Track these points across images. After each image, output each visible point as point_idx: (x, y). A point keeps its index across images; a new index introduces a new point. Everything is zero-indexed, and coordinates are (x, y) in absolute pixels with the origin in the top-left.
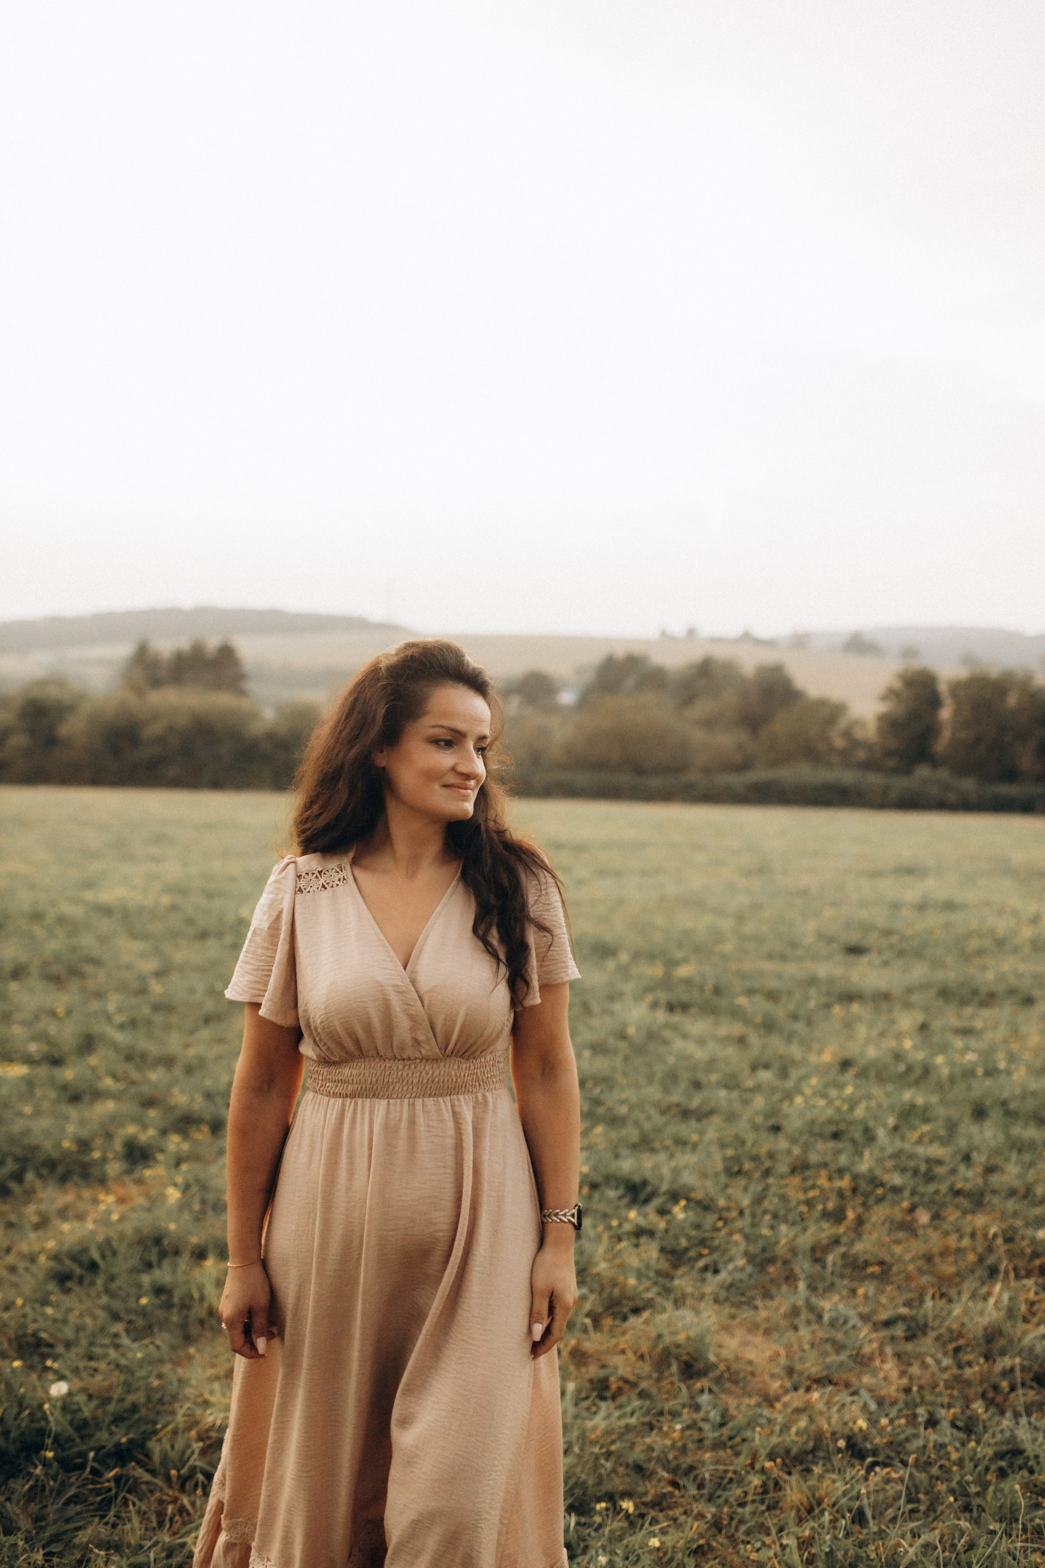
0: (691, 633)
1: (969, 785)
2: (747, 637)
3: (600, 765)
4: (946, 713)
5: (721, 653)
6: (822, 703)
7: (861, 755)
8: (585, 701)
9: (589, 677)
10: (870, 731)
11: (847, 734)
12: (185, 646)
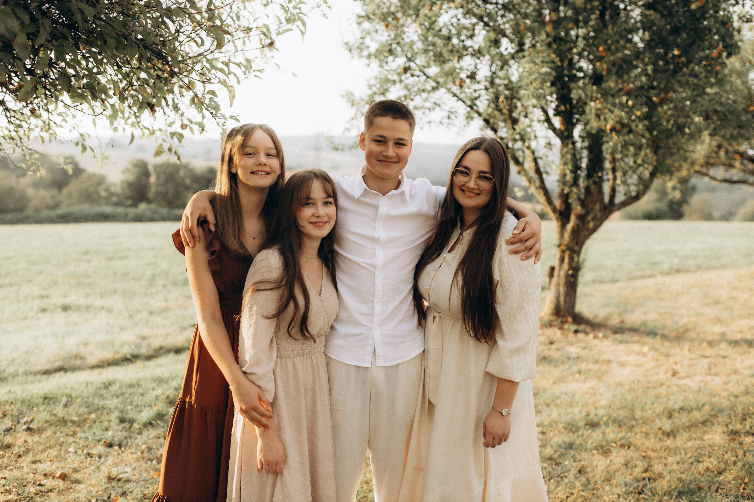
1: (164, 211)
4: (153, 179)
6: (94, 175)
7: (115, 199)
10: (118, 188)
11: (107, 190)
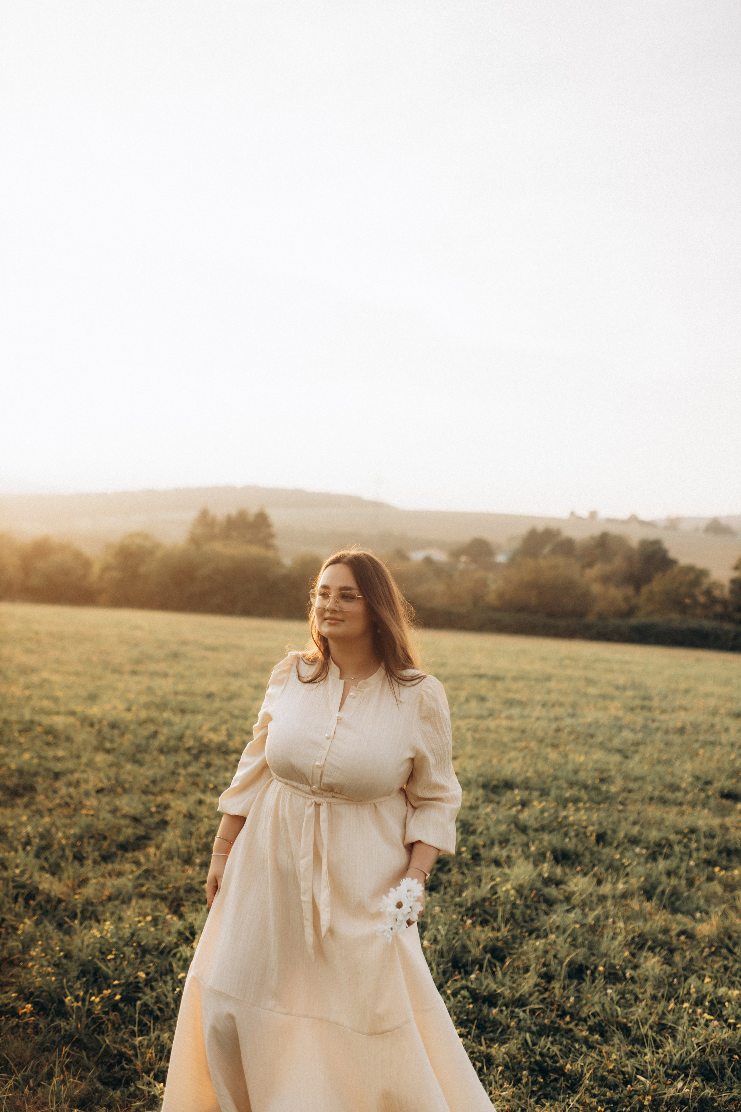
0: (593, 515)
2: (634, 519)
3: (522, 609)
5: (614, 530)
6: (691, 569)
7: (718, 609)
8: (512, 561)
9: (517, 545)
10: (725, 592)
11: (708, 593)
12: (233, 512)
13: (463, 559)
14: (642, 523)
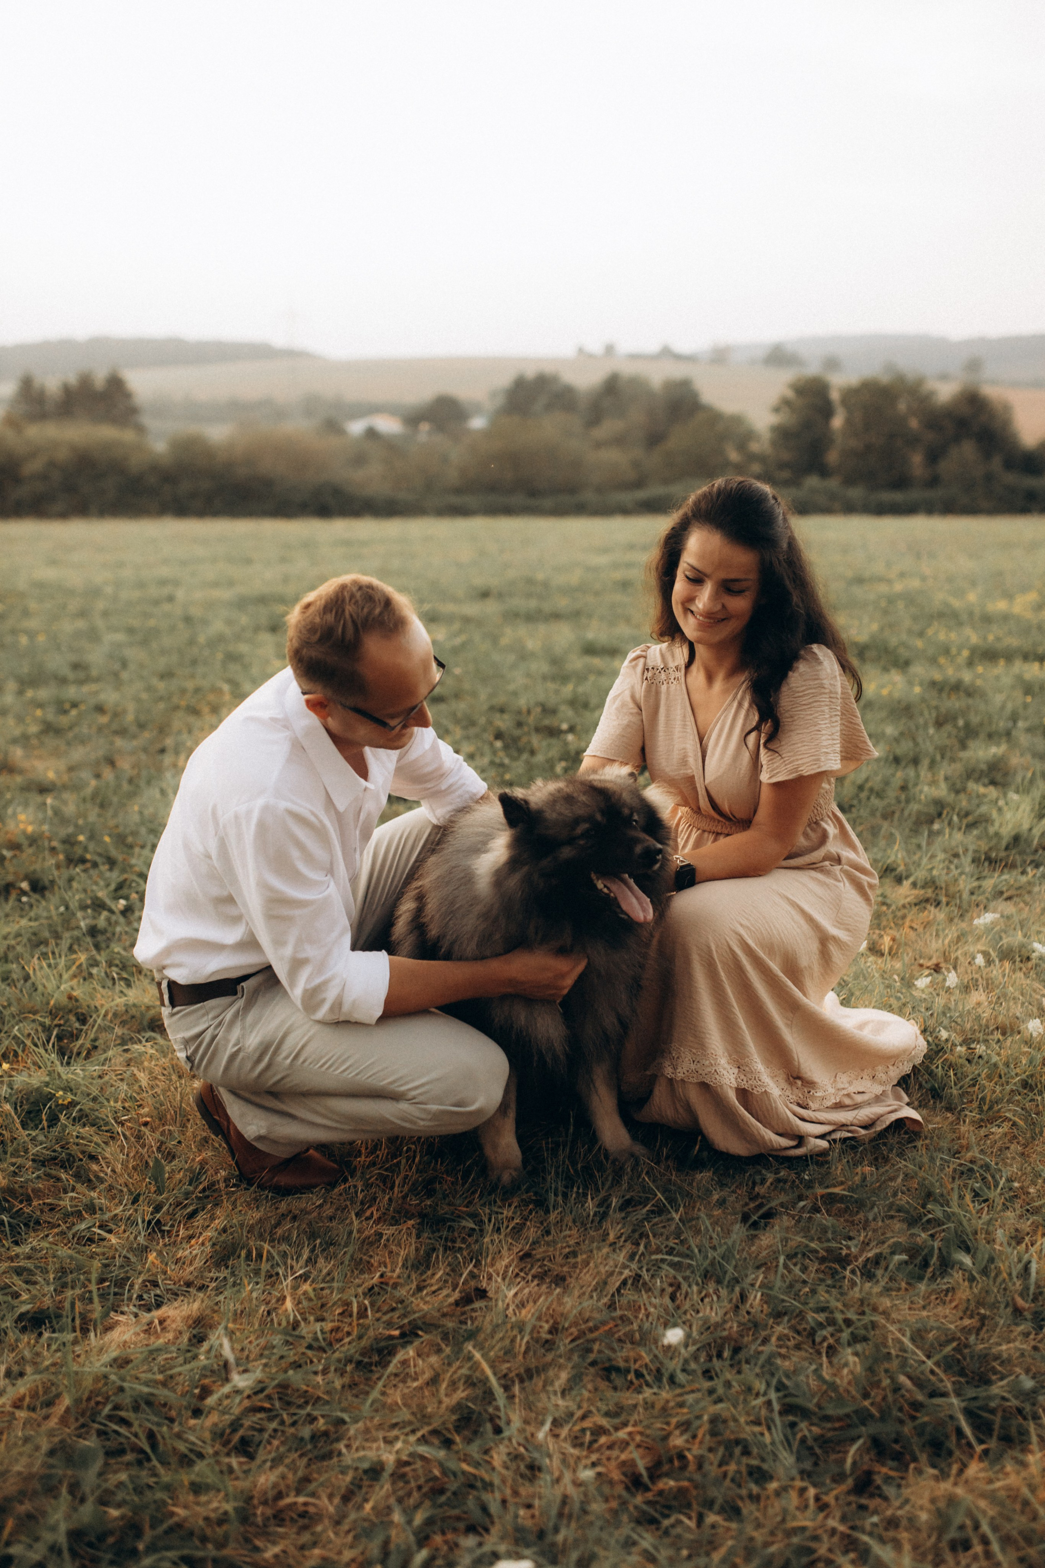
0: (610, 350)
1: (856, 493)
2: (667, 353)
4: (838, 422)
7: (757, 468)
8: (493, 425)
9: (500, 401)
10: (762, 445)
11: (742, 447)
12: (72, 379)
13: (425, 427)
14: (679, 358)
